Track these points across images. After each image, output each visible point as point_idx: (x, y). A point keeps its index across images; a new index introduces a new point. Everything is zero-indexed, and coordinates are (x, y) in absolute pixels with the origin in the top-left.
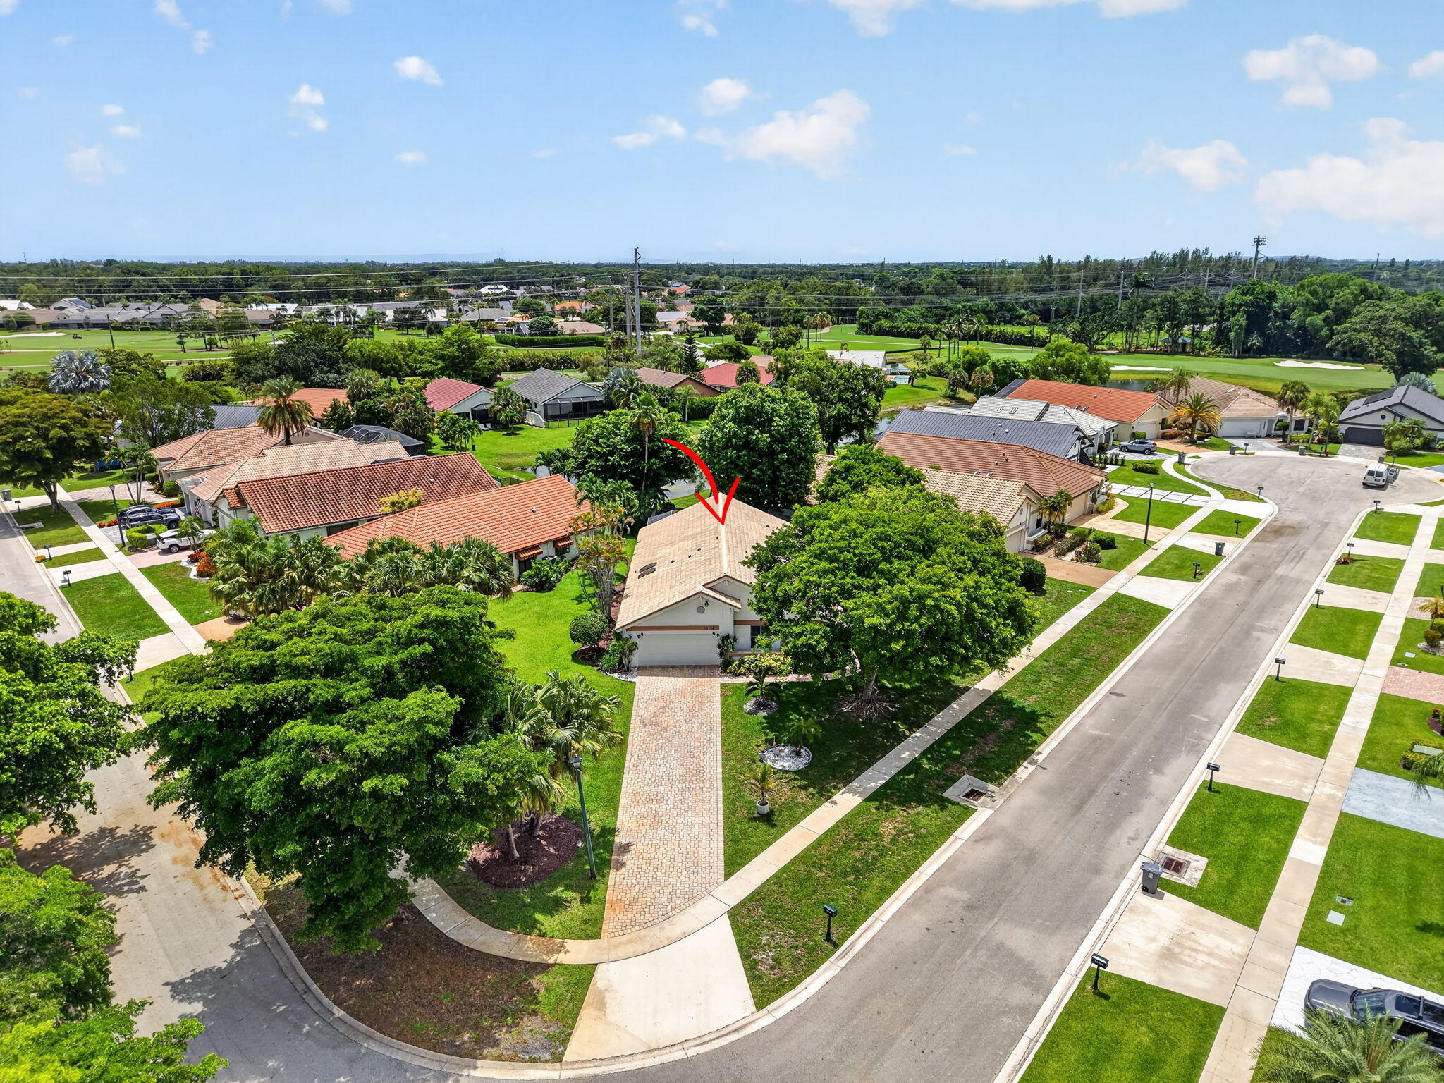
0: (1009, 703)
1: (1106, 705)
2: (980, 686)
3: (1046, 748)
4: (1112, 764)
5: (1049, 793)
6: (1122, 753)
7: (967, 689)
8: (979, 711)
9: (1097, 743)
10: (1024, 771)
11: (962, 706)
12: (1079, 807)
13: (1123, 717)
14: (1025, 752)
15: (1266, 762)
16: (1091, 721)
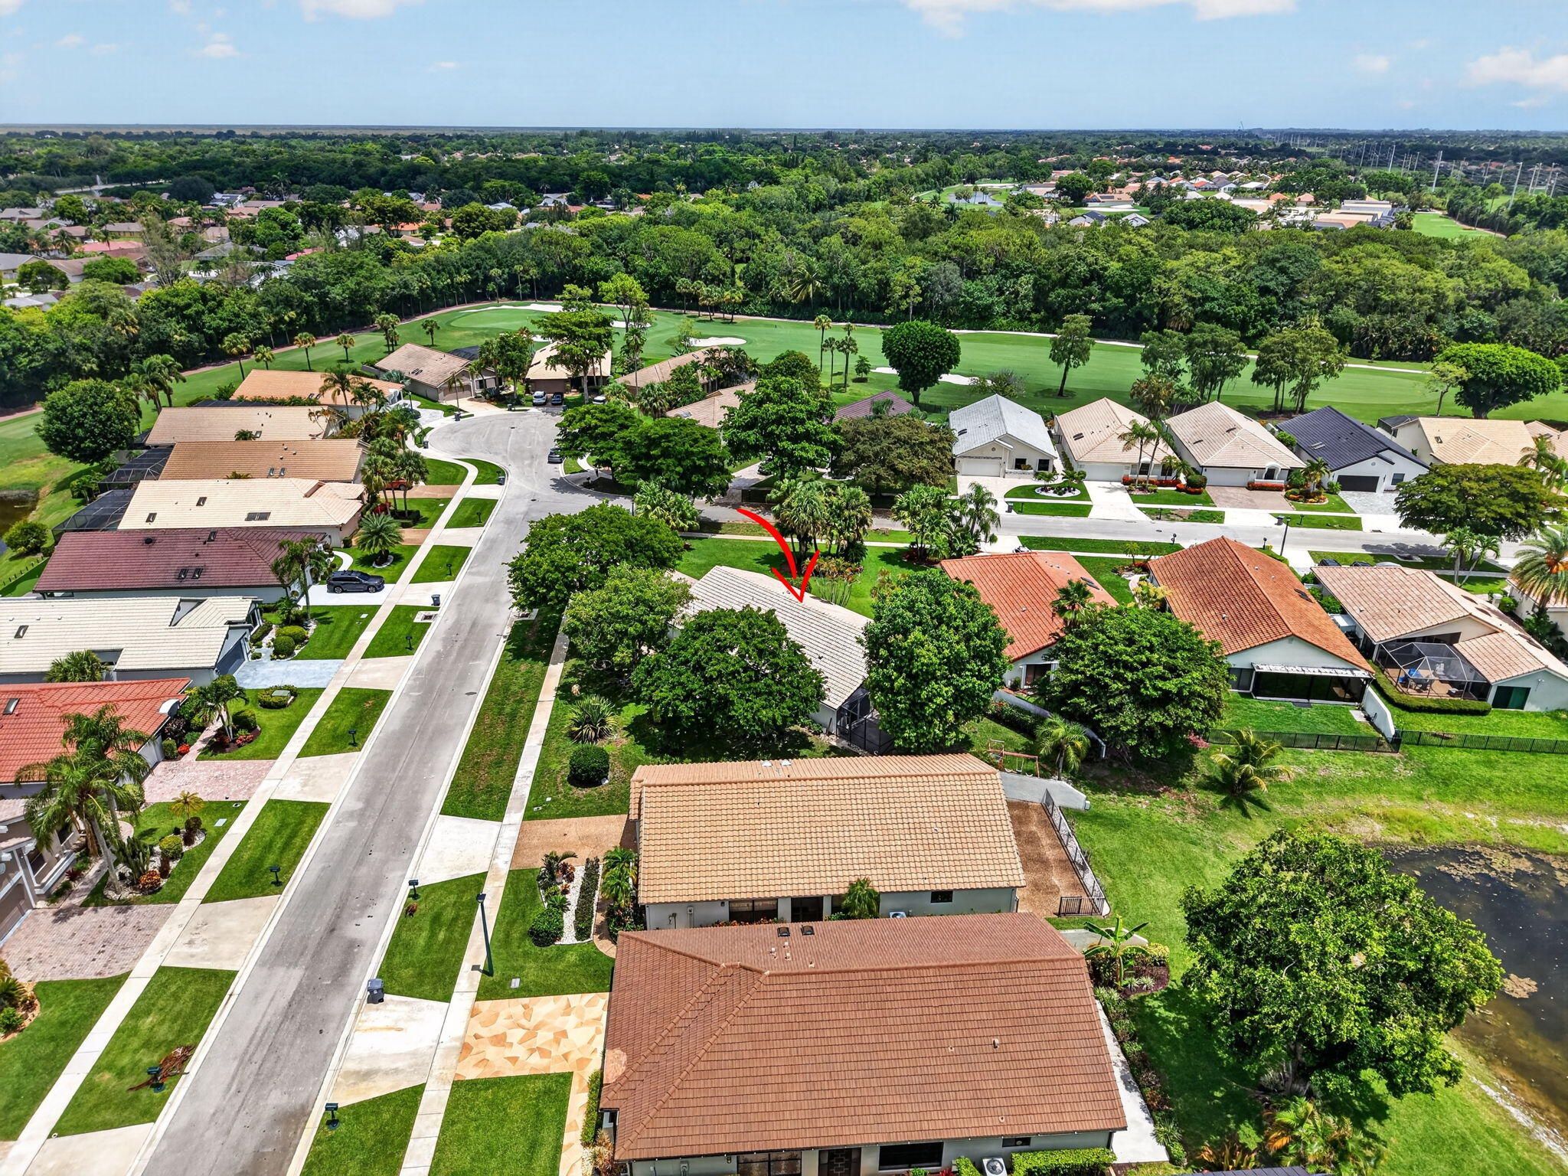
0: (536, 660)
1: (476, 682)
2: (560, 666)
3: (502, 645)
4: (463, 648)
5: (489, 626)
6: (459, 654)
7: (567, 659)
8: (550, 649)
9: (475, 657)
10: (507, 631)
11: (561, 648)
12: (474, 625)
13: (463, 678)
14: (511, 639)
15: (378, 675)
16: (483, 668)
